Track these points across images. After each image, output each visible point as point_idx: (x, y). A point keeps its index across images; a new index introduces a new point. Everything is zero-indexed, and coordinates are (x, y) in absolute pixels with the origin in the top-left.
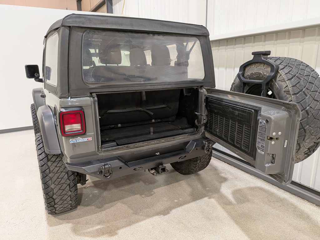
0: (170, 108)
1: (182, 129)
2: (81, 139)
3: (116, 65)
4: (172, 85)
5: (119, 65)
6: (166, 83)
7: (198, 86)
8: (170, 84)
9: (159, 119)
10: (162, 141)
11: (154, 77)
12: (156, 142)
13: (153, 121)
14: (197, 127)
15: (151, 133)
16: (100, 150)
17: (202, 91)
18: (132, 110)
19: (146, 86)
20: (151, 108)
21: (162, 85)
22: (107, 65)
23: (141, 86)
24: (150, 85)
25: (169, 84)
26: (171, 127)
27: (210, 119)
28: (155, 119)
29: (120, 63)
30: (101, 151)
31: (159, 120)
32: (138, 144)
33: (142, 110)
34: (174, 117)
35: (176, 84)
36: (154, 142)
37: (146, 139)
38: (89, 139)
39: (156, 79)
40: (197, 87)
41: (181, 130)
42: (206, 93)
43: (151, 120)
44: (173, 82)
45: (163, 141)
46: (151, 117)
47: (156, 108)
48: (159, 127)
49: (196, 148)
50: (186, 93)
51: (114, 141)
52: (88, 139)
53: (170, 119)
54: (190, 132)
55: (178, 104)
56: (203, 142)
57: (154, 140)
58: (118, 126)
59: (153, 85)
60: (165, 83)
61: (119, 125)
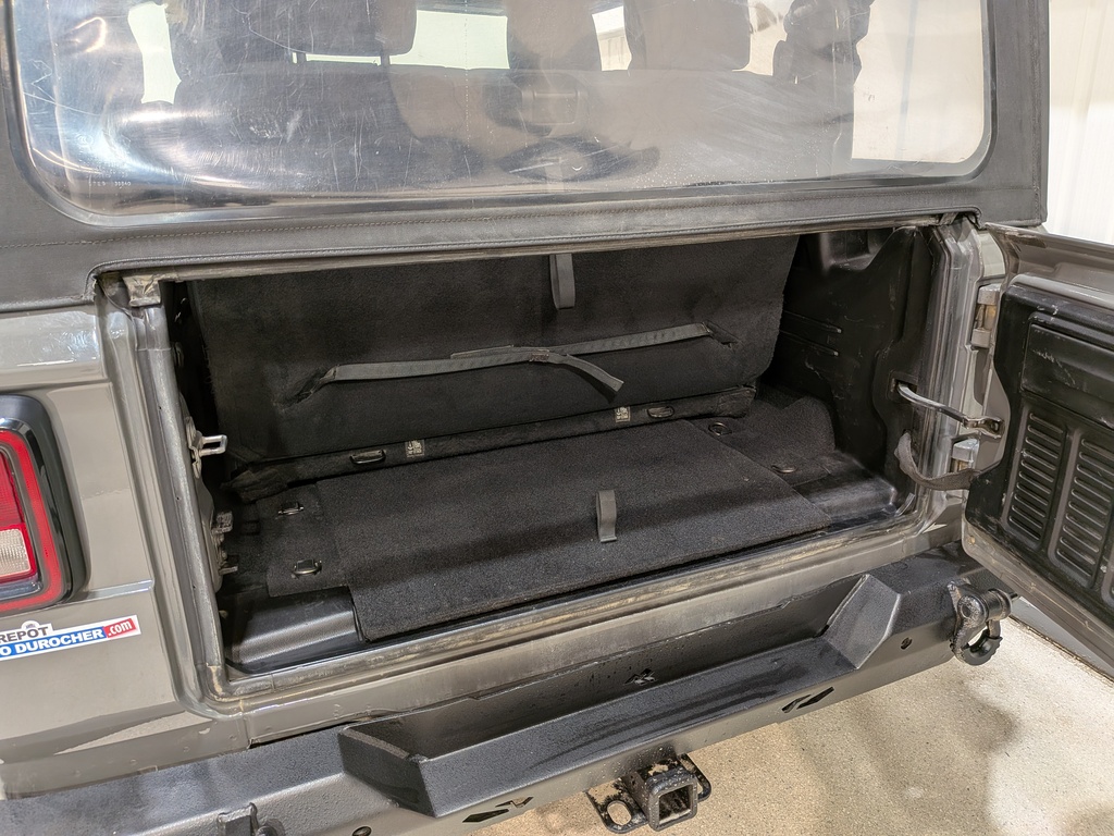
0: (727, 343)
1: (806, 488)
2: (50, 632)
3: (377, 60)
4: (766, 210)
5: (395, 60)
6: (726, 191)
7: (940, 216)
8: (752, 202)
9: (657, 402)
10: (672, 589)
11: (638, 146)
12: (631, 600)
13: (623, 414)
14: (904, 484)
15: (601, 531)
16: (219, 689)
17: (963, 250)
18: (487, 361)
19: (574, 213)
20: (608, 345)
21: (696, 205)
22: (310, 57)
23: (530, 215)
24: (602, 211)
25: (743, 203)
26: (732, 469)
27: (1027, 461)
28: (634, 406)
29: (406, 46)
30: (230, 693)
31: (658, 412)
32: (503, 627)
33: (555, 358)
34: (747, 393)
35: (798, 200)
36: (623, 602)
37: (565, 586)
38: (119, 629)
39: (651, 158)
40: (932, 221)
41: (799, 501)
42: (994, 263)
43: (611, 411)
44: (773, 187)
45: (679, 588)
46: (611, 400)
47: (642, 344)
48: (656, 460)
49: (902, 637)
50: (836, 255)
51: (340, 595)
52: (106, 631)
53: (723, 403)
54: (855, 513)
55: (775, 315)
56: (947, 592)
57: (615, 593)
58: (404, 452)
59: (628, 209)
60: (708, 193)
61: (415, 448)
